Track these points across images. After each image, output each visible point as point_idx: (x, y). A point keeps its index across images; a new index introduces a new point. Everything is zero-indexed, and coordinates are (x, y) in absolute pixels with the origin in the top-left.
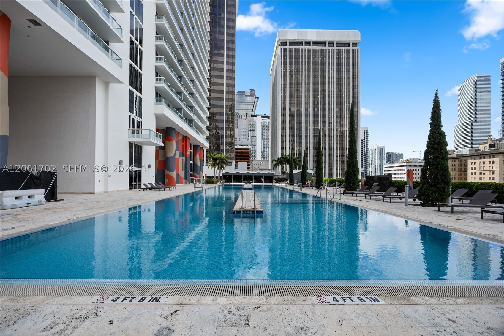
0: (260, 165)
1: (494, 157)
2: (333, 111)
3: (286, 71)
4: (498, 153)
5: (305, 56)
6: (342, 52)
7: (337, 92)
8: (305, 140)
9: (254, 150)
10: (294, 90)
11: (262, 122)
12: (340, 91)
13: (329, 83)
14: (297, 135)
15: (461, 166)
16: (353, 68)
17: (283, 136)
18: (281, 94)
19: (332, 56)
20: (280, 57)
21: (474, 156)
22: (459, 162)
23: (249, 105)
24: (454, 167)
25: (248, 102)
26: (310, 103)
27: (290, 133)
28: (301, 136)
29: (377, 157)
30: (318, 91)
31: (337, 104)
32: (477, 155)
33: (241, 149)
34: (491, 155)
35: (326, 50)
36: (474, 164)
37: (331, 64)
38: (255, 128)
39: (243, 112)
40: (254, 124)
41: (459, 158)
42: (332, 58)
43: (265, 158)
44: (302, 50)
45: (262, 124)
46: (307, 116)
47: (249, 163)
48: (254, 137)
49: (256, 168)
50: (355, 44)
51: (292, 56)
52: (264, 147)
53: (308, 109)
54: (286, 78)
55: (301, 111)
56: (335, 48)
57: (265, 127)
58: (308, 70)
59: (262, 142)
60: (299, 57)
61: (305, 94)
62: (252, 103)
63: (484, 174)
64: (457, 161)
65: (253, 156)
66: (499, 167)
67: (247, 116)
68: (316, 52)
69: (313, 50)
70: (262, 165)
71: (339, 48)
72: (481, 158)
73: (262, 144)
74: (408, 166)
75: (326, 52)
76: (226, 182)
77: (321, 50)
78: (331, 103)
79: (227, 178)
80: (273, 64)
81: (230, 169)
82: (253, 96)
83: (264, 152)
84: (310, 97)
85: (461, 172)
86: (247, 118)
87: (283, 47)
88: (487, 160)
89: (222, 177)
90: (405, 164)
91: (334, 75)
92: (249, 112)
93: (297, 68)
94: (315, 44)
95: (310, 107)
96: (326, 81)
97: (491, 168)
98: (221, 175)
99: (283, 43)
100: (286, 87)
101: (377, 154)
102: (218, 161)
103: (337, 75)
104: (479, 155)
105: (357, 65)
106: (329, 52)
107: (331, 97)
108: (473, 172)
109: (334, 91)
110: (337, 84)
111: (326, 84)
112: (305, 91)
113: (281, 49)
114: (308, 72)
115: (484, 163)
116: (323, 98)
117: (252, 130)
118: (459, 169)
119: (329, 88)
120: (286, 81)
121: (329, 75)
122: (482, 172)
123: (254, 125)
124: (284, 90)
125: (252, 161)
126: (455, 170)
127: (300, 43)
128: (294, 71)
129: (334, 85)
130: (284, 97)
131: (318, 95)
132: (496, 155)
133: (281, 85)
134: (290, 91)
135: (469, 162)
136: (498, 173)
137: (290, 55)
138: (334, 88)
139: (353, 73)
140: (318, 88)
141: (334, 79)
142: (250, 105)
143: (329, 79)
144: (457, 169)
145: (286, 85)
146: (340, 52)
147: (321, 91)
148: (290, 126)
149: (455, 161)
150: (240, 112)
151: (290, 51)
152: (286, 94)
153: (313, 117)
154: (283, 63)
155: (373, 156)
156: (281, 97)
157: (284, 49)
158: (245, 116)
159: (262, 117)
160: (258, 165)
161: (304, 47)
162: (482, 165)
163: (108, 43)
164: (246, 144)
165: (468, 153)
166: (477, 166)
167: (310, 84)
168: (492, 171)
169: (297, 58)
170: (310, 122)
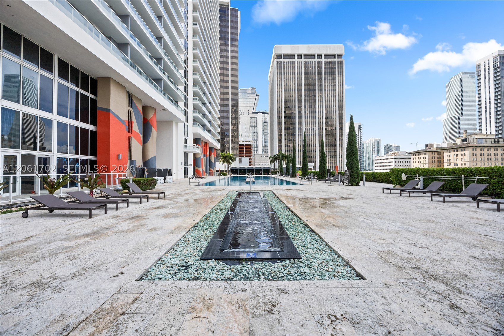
0: (261, 159)
1: (465, 150)
2: (322, 113)
3: (281, 80)
4: (468, 147)
5: (298, 67)
6: (329, 63)
7: (325, 97)
8: (299, 138)
9: (255, 145)
10: (289, 96)
11: (263, 119)
12: (328, 96)
13: (318, 89)
14: (291, 134)
15: (440, 158)
16: (338, 77)
17: (280, 135)
18: (278, 99)
19: (320, 66)
20: (276, 68)
21: (448, 149)
22: (438, 154)
23: (250, 102)
24: (434, 159)
25: (250, 99)
26: (302, 107)
27: (285, 132)
28: (295, 134)
29: (373, 150)
30: (309, 97)
31: (325, 107)
32: (451, 149)
33: (243, 145)
34: (463, 148)
35: (315, 61)
36: (449, 156)
37: (320, 73)
38: (256, 124)
39: (245, 109)
40: (255, 120)
41: (438, 151)
42: (320, 68)
43: (266, 152)
44: (295, 62)
45: (262, 120)
46: (300, 117)
47: (251, 158)
48: (255, 133)
49: (258, 161)
50: (340, 56)
51: (287, 67)
52: (265, 142)
53: (300, 112)
54: (281, 86)
55: (295, 114)
56: (323, 60)
57: (266, 123)
58: (300, 79)
59: (263, 137)
60: (292, 68)
61: (298, 99)
62: (253, 101)
63: (458, 165)
64: (436, 154)
65: (254, 151)
66: (469, 159)
67: (248, 112)
68: (307, 63)
69: (304, 62)
70: (263, 159)
71: (326, 60)
72: (454, 151)
73: (263, 139)
74: (396, 158)
75: (315, 64)
76: (234, 174)
77: (311, 61)
78: (320, 106)
79: (234, 171)
80: (271, 72)
81: (236, 164)
82: (254, 94)
83: (265, 146)
84: (302, 102)
85: (440, 164)
86: (248, 114)
87: (278, 60)
88: (459, 153)
89: (230, 171)
90: (393, 157)
91: (322, 83)
92: (250, 109)
93: (291, 77)
94: (306, 56)
95: (302, 110)
96: (315, 88)
97: (463, 160)
98: (229, 169)
99: (279, 57)
100: (281, 94)
101: (373, 147)
102: (227, 158)
103: (325, 82)
104: (452, 149)
105: (342, 74)
106: (318, 63)
107: (320, 101)
108: (449, 163)
109: (322, 96)
110: (325, 90)
111: (315, 90)
112: (298, 97)
113: (277, 62)
114: (300, 80)
115: (457, 155)
116: (313, 102)
117: (253, 126)
118: (438, 161)
119: (318, 94)
120: (281, 88)
121: (318, 82)
122: (456, 163)
123: (255, 122)
124: (280, 96)
125: (254, 155)
126: (435, 162)
127: (293, 56)
128: (289, 80)
129: (322, 91)
130: (280, 102)
131: (309, 100)
132: (466, 149)
133: (278, 92)
134: (285, 97)
135: (446, 154)
136: (468, 164)
137: (284, 66)
138: (322, 94)
139: (338, 80)
140: (309, 94)
141: (322, 86)
142: (252, 102)
143: (318, 86)
144: (436, 161)
145: (281, 91)
146: (327, 63)
147: (311, 97)
148: (285, 126)
149: (434, 154)
150: (242, 109)
151: (284, 63)
152: (281, 99)
153: (305, 118)
154: (279, 74)
155: (370, 149)
156: (278, 102)
157: (279, 62)
158: (247, 113)
159: (263, 113)
160: (259, 159)
161: (296, 60)
162: (455, 157)
163: (177, 102)
164: (248, 140)
165: (446, 147)
166: (452, 158)
167: (302, 91)
168: (463, 163)
169: (290, 69)
170: (302, 123)
